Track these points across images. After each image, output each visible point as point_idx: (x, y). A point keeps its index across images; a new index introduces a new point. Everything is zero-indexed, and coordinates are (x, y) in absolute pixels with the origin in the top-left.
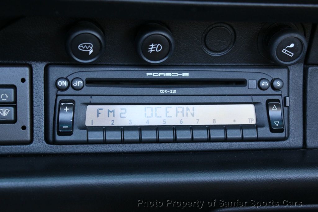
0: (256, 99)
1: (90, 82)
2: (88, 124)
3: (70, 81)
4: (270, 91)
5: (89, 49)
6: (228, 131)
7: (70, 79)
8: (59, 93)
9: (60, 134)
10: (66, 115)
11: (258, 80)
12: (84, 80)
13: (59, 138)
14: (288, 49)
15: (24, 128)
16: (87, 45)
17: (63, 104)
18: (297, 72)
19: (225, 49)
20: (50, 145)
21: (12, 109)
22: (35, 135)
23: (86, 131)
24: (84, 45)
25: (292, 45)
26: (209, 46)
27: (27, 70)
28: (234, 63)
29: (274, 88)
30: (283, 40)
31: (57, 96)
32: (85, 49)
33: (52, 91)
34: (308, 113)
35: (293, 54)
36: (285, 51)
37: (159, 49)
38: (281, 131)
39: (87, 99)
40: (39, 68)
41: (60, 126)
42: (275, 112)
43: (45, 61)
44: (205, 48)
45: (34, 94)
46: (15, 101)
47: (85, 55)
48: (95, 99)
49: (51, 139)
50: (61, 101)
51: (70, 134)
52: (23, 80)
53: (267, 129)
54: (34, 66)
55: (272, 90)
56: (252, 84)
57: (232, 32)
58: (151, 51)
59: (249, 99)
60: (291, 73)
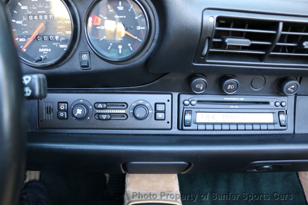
0: (273, 111)
1: (199, 102)
2: (197, 121)
3: (190, 101)
4: (280, 107)
5: (201, 87)
6: (261, 126)
7: (190, 100)
8: (185, 107)
9: (185, 126)
10: (188, 117)
11: (275, 102)
12: (196, 101)
13: (185, 128)
14: (291, 88)
15: (168, 122)
16: (200, 85)
17: (187, 112)
18: (291, 98)
19: (260, 87)
20: (179, 131)
21: (164, 114)
22: (173, 126)
23: (197, 125)
24: (198, 85)
25: (293, 87)
26: (253, 86)
27: (170, 96)
28: (264, 94)
29: (282, 106)
30: (290, 84)
31: (184, 108)
32: (199, 87)
33: (182, 106)
34: (296, 118)
35: (293, 91)
36: (289, 89)
37: (232, 87)
38: (285, 126)
39: (197, 110)
40: (176, 95)
41: (185, 122)
42: (282, 117)
43: (178, 92)
44: (251, 87)
45: (173, 107)
46: (165, 111)
47: (199, 90)
48: (201, 110)
49: (180, 128)
50: (186, 111)
51: (190, 126)
52: (168, 101)
53: (279, 125)
54: (173, 94)
55: (281, 107)
56: (272, 104)
57: (264, 80)
58: (229, 88)
59: (270, 111)
60: (289, 99)
